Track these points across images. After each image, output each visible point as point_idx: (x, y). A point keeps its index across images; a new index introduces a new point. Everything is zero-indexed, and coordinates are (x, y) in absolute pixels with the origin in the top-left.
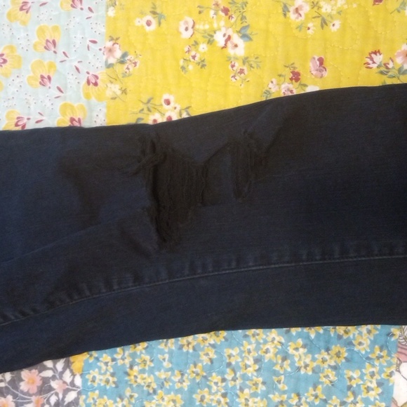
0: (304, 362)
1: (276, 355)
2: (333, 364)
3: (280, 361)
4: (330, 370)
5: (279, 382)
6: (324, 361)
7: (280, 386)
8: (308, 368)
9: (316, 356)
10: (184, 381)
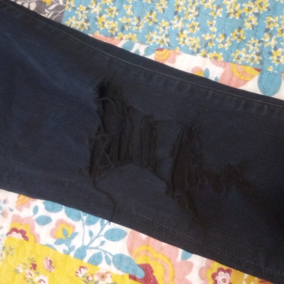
0: (234, 10)
1: (213, 4)
2: (256, 11)
3: (215, 9)
4: (253, 16)
5: (211, 25)
6: (250, 9)
7: (211, 29)
8: (236, 14)
9: (244, 5)
10: (140, 25)
